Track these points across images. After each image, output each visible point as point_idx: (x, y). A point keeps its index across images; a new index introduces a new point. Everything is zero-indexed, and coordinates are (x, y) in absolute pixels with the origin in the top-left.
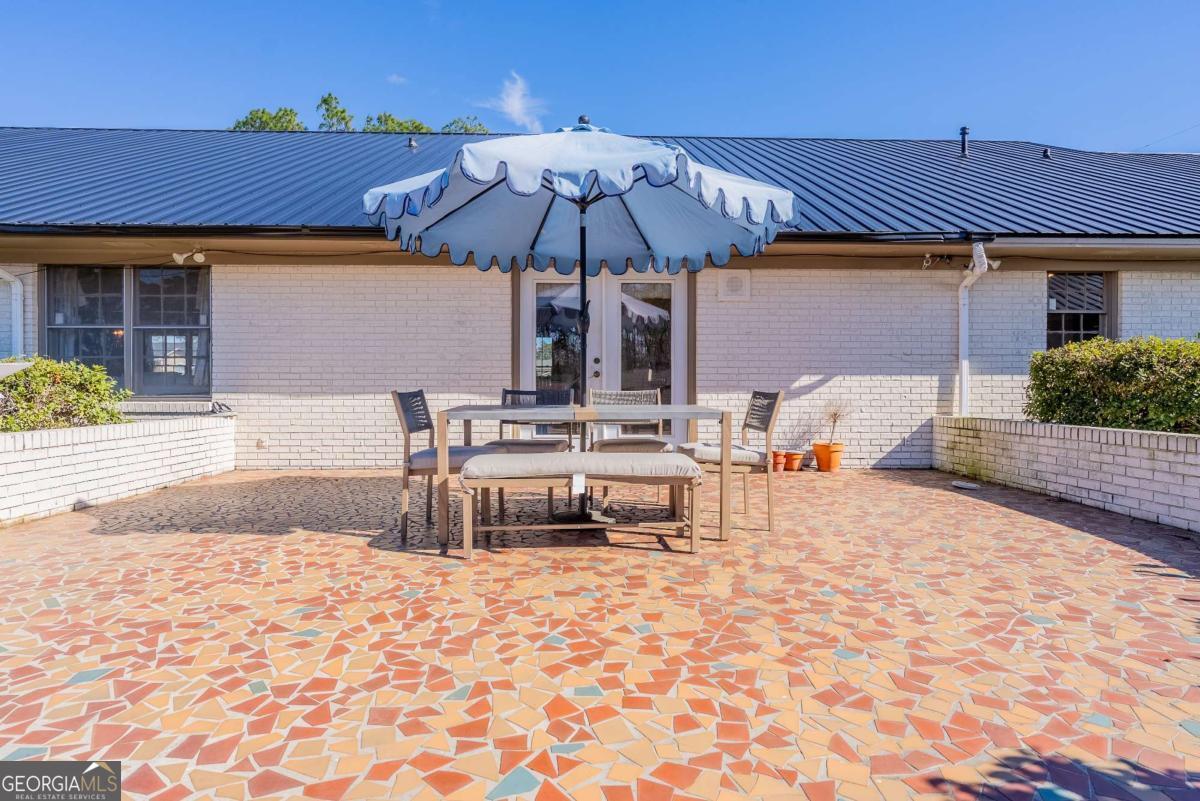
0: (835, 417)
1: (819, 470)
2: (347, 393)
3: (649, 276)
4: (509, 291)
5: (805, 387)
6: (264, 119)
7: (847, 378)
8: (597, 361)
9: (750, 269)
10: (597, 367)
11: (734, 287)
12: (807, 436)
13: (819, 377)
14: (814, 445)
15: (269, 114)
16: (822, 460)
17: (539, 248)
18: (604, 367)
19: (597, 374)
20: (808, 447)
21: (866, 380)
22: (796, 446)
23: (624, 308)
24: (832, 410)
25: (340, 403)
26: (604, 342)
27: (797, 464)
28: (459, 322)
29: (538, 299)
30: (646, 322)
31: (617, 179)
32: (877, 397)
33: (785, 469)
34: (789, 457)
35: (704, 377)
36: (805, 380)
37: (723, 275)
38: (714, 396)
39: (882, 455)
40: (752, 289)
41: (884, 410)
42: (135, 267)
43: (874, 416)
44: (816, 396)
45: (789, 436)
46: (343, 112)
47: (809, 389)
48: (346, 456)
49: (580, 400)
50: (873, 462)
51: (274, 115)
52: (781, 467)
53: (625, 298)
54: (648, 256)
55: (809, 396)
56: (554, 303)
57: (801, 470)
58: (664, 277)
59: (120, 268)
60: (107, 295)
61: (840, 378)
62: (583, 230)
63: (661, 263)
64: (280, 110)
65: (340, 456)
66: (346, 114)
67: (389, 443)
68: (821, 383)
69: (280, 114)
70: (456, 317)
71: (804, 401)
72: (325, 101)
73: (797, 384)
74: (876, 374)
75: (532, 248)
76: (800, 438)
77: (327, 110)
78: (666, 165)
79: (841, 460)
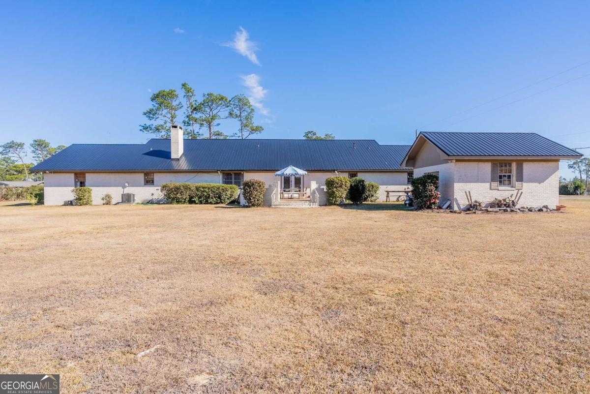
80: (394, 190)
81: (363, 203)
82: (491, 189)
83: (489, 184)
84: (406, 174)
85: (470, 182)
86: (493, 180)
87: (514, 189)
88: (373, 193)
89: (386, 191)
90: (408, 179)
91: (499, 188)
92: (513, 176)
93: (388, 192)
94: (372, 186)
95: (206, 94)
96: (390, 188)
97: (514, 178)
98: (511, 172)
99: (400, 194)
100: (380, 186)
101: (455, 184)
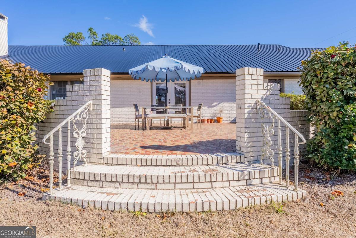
0: (221, 111)
1: (218, 123)
2: (115, 108)
3: (180, 82)
4: (150, 85)
5: (215, 105)
6: (73, 35)
7: (224, 103)
8: (169, 100)
9: (202, 79)
10: (169, 101)
11: (199, 83)
12: (215, 116)
13: (218, 103)
14: (217, 118)
15: (75, 34)
16: (218, 121)
17: (157, 77)
18: (171, 101)
19: (169, 103)
20: (216, 118)
21: (228, 104)
22: (213, 118)
23: (175, 88)
24: (221, 110)
25: (114, 110)
26: (171, 96)
27: (213, 121)
28: (139, 92)
29: (156, 87)
30: (181, 91)
31: (172, 69)
32: (231, 107)
33: (210, 123)
34: (211, 120)
35: (193, 103)
36: (215, 104)
37: (197, 81)
38: (195, 107)
39: (232, 120)
40: (203, 84)
41: (232, 110)
42: (70, 81)
43: (230, 111)
44: (217, 107)
45: (212, 116)
46: (95, 33)
47: (216, 105)
48: (116, 121)
49: (166, 106)
50: (230, 121)
51: (76, 34)
52: (209, 122)
53: (176, 86)
54: (179, 78)
55: (216, 107)
56: (159, 87)
57: (214, 123)
58: (183, 82)
59: (67, 81)
60: (64, 87)
61: (222, 103)
62: (166, 75)
63: (182, 79)
64: (78, 33)
65: (114, 121)
66: (96, 33)
67: (125, 118)
68: (218, 104)
69: (78, 34)
70: (139, 91)
71: (215, 108)
72: (90, 30)
73: (213, 105)
74: (230, 102)
75: (156, 77)
76: (214, 116)
77: (91, 32)
78: (180, 66)
79: (222, 121)
95: (105, 34)
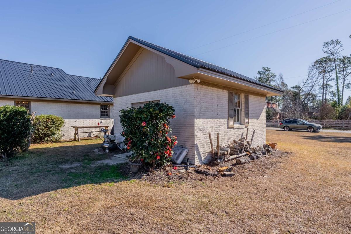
80: (84, 126)
81: (32, 147)
82: (228, 128)
83: (226, 120)
84: (99, 106)
85: (211, 118)
86: (230, 116)
87: (243, 126)
88: (53, 130)
89: (74, 127)
90: (101, 112)
91: (235, 125)
92: (241, 110)
93: (77, 129)
94: (52, 120)
96: (80, 122)
97: (242, 113)
98: (239, 106)
99: (93, 130)
100: (66, 120)
101: (196, 121)
